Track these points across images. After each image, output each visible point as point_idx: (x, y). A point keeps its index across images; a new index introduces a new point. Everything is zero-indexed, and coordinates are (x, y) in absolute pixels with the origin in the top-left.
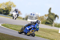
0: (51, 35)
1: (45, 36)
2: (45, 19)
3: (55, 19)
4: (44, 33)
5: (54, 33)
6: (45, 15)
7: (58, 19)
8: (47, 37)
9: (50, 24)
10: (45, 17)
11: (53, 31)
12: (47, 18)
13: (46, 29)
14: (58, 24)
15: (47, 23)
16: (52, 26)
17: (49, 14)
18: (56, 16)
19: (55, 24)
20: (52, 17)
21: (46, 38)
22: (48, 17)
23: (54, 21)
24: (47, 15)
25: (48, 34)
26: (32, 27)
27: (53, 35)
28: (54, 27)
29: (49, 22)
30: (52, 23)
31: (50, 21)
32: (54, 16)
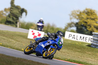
0: (15, 42)
1: (5, 43)
2: (4, 15)
3: (21, 15)
4: (4, 38)
5: (20, 39)
6: (5, 10)
7: (26, 15)
8: (8, 44)
9: (13, 23)
10: (4, 12)
11: (19, 35)
12: (7, 14)
13: (7, 32)
14: (26, 24)
15: (8, 22)
16: (16, 26)
17: (11, 8)
18: (23, 11)
19: (21, 23)
20: (16, 11)
21: (7, 46)
22: (9, 12)
23: (19, 18)
24: (8, 9)
25: (11, 40)
26: (51, 43)
27: (17, 41)
28: (20, 29)
29: (11, 20)
30: (17, 23)
31: (13, 19)
32: (20, 10)
